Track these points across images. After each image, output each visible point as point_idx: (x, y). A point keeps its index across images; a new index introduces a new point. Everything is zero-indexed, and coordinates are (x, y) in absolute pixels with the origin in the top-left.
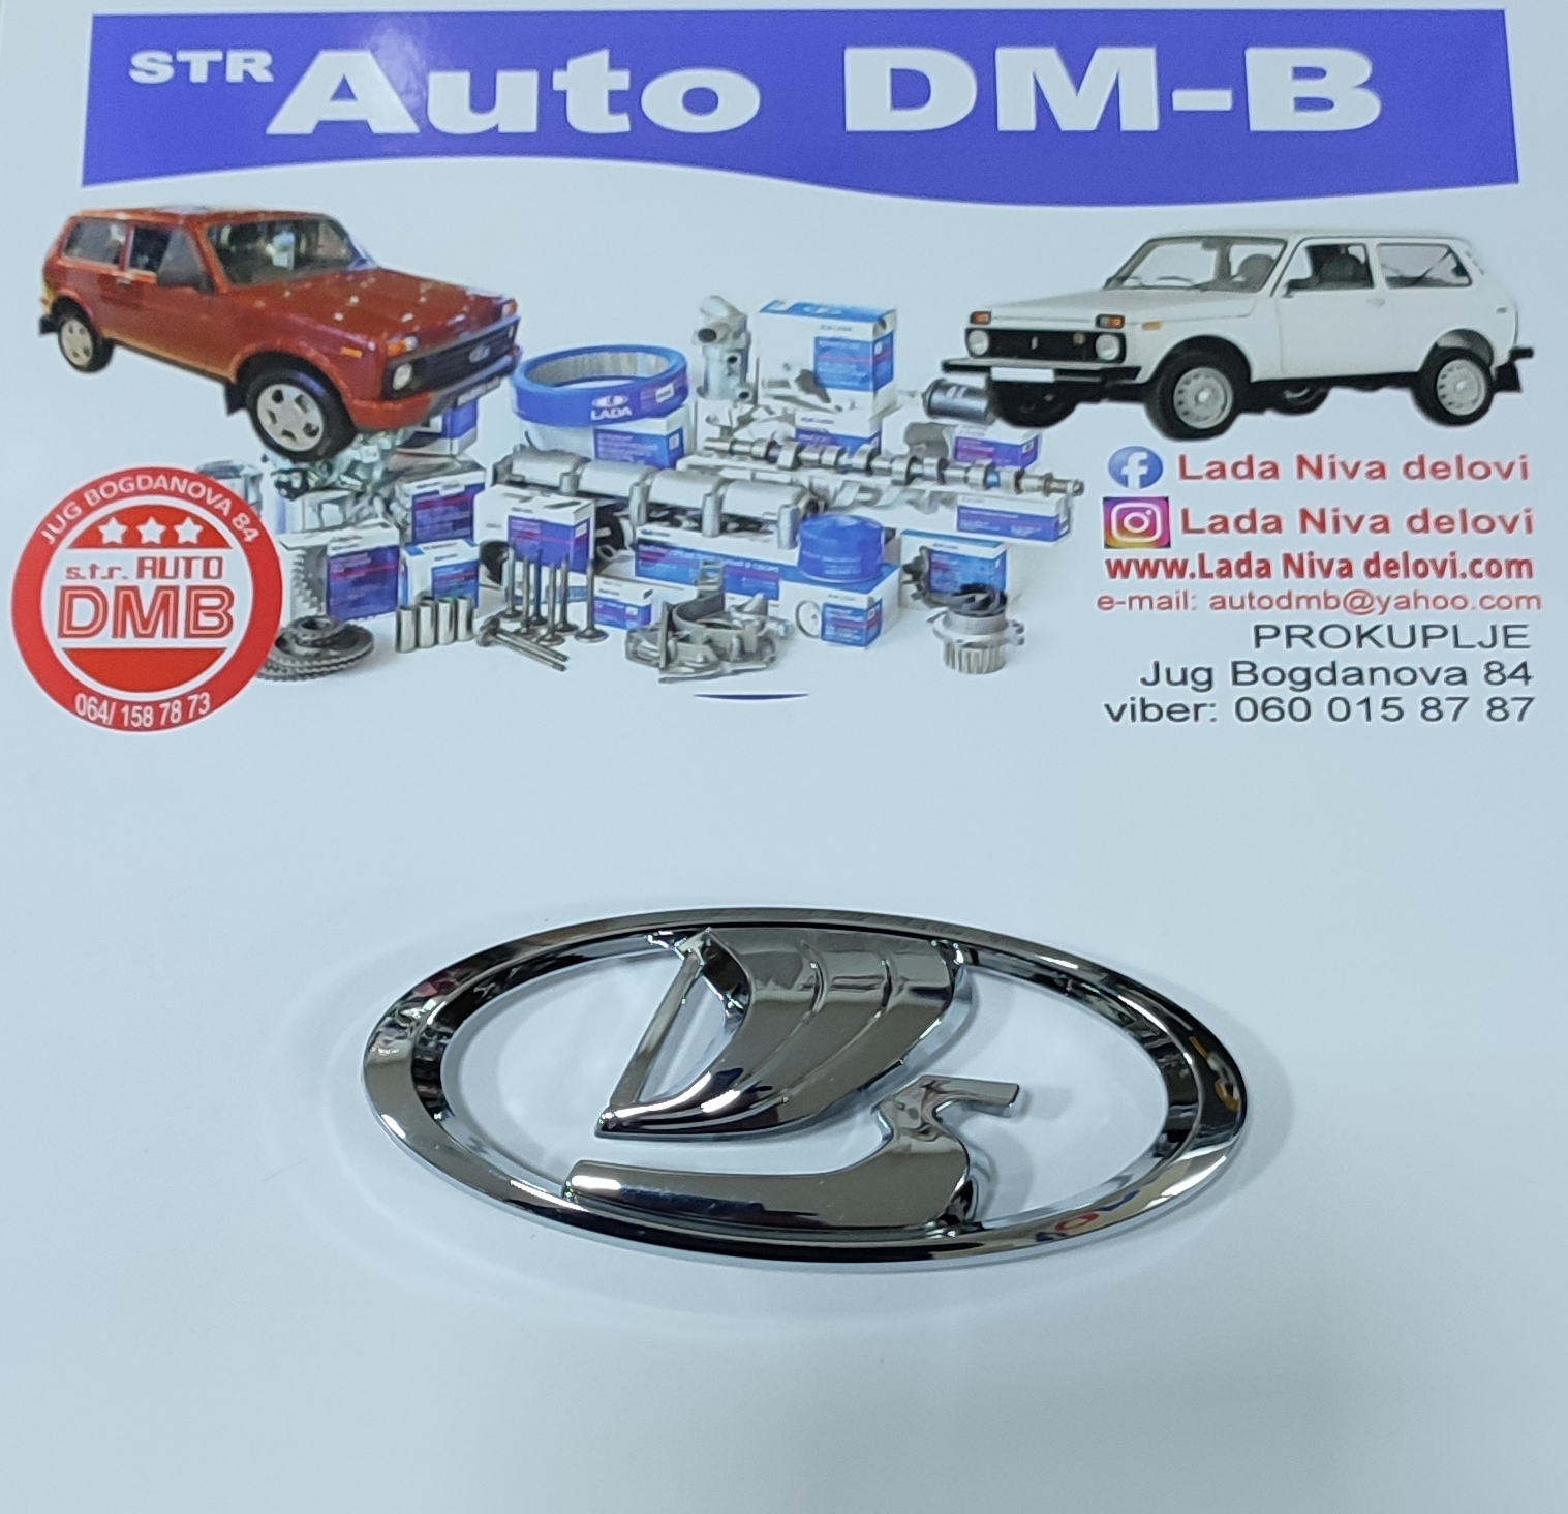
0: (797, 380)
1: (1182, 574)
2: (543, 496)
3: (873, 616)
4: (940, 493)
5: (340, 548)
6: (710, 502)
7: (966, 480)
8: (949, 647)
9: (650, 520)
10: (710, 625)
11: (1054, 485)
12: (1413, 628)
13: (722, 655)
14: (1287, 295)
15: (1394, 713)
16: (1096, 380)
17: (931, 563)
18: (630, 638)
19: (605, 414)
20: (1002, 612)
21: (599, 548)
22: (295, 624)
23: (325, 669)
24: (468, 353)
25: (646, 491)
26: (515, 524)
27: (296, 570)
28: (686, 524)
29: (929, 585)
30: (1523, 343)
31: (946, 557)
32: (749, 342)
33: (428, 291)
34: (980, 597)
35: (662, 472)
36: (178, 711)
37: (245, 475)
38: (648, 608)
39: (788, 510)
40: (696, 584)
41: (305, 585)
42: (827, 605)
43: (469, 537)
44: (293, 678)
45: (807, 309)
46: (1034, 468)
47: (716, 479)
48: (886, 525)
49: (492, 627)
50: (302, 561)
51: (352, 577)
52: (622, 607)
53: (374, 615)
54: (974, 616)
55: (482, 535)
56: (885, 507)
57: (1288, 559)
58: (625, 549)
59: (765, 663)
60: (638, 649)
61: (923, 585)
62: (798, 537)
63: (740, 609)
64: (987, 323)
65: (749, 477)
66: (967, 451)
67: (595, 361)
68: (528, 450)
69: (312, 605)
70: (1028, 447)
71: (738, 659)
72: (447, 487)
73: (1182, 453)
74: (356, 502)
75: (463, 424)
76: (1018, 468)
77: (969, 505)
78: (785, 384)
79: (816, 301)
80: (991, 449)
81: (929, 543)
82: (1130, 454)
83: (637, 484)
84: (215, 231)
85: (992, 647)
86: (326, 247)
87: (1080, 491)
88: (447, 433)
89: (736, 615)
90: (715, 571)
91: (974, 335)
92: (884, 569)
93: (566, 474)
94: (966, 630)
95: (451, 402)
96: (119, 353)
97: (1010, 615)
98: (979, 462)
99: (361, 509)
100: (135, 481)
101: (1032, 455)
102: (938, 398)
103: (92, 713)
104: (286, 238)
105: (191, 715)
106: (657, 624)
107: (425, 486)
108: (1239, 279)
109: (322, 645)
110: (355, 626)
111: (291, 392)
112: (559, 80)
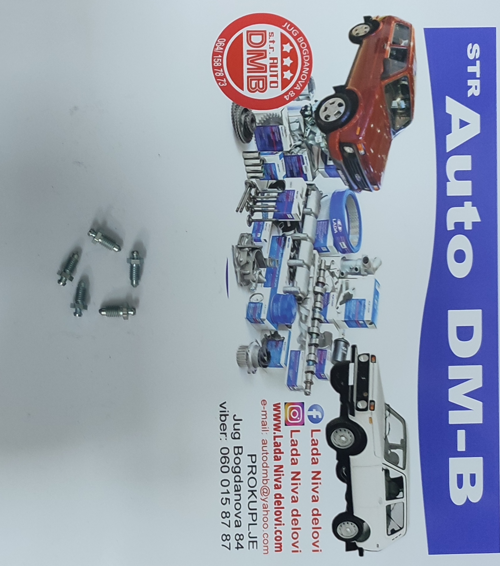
0: (348, 293)
1: (275, 429)
2: (303, 202)
3: (258, 321)
4: (305, 344)
5: (282, 130)
6: (301, 262)
7: (310, 354)
8: (247, 347)
9: (294, 241)
10: (254, 262)
11: (309, 385)
12: (256, 509)
13: (242, 267)
14: (383, 469)
15: (224, 501)
16: (349, 401)
17: (279, 341)
18: (249, 235)
19: (335, 224)
20: (260, 366)
21: (282, 223)
22: (253, 115)
23: (236, 126)
24: (358, 173)
25: (305, 239)
26: (292, 192)
27: (273, 114)
28: (292, 254)
29: (270, 341)
30: (365, 553)
31: (281, 347)
32: (363, 275)
33: (382, 158)
34: (266, 358)
35: (312, 244)
36: (220, 75)
37: (310, 95)
38: (260, 241)
39: (298, 290)
40: (269, 258)
41: (268, 118)
42: (262, 304)
43: (287, 176)
44: (233, 116)
45: (376, 296)
46: (315, 377)
47: (310, 264)
48: (293, 325)
49: (253, 185)
50: (277, 116)
51: (271, 135)
52: (260, 231)
53: (257, 143)
54: (258, 356)
55: (287, 181)
56: (300, 325)
57: (281, 467)
58: (283, 232)
59: (240, 283)
60: (245, 238)
61: (270, 338)
62: (288, 294)
63: (260, 273)
64: (371, 362)
65: (311, 276)
66: (322, 354)
67: (356, 220)
68: (320, 196)
69: (260, 121)
70: (323, 376)
71: (241, 273)
72: (306, 167)
73: (321, 430)
74: (300, 135)
75: (330, 172)
76: (315, 372)
77: (301, 354)
78: (347, 289)
79: (380, 300)
80: (322, 362)
81: (286, 340)
82: (321, 412)
83: (308, 236)
84: (406, 79)
85: (247, 362)
86: (400, 120)
87: (306, 394)
88: (327, 167)
89: (258, 272)
90: (275, 265)
91: (367, 357)
92: (276, 325)
93: (311, 210)
94: (253, 353)
95: (339, 168)
96: (357, 46)
97: (259, 369)
98: (317, 359)
99: (297, 137)
100: (307, 55)
101: (320, 377)
102: (342, 343)
103: (219, 44)
104: (403, 105)
105: (218, 80)
106: (254, 244)
107: (306, 159)
108: (389, 452)
109: (245, 125)
110: (252, 136)
111: (342, 109)
112: (468, 204)
